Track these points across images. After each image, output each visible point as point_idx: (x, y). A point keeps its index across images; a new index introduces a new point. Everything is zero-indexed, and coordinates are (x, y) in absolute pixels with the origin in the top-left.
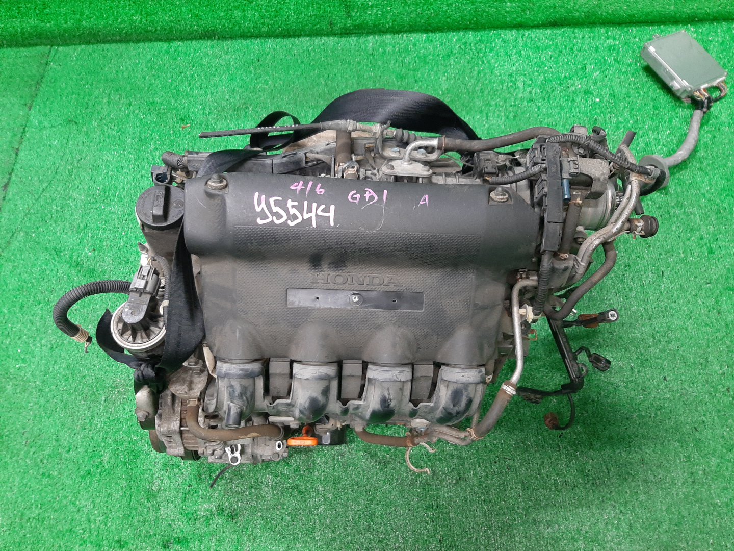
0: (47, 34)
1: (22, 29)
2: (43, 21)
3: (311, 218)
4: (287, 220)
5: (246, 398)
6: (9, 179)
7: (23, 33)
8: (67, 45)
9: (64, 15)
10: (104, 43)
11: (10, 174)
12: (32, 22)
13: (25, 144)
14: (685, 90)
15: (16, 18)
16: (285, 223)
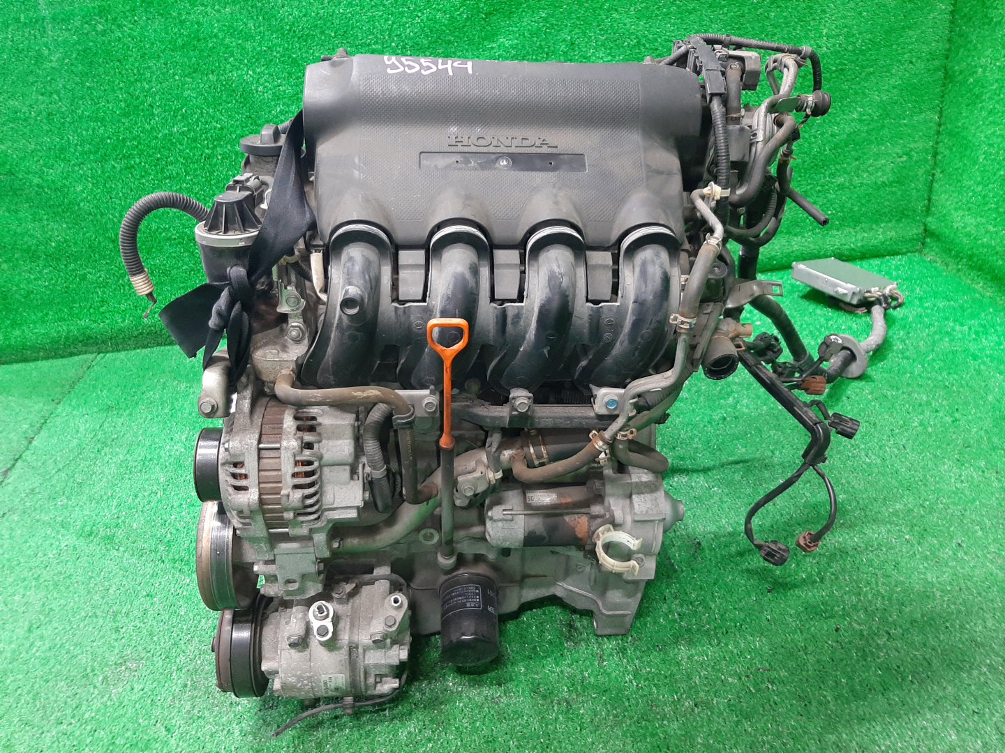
0: (96, 337)
1: (68, 333)
2: (95, 322)
3: (447, 69)
4: (420, 70)
5: (369, 277)
6: (14, 465)
7: (67, 338)
8: (118, 351)
9: (123, 311)
10: (165, 345)
11: (16, 460)
12: (83, 323)
13: (44, 433)
14: (854, 293)
15: (65, 320)
16: (419, 73)
